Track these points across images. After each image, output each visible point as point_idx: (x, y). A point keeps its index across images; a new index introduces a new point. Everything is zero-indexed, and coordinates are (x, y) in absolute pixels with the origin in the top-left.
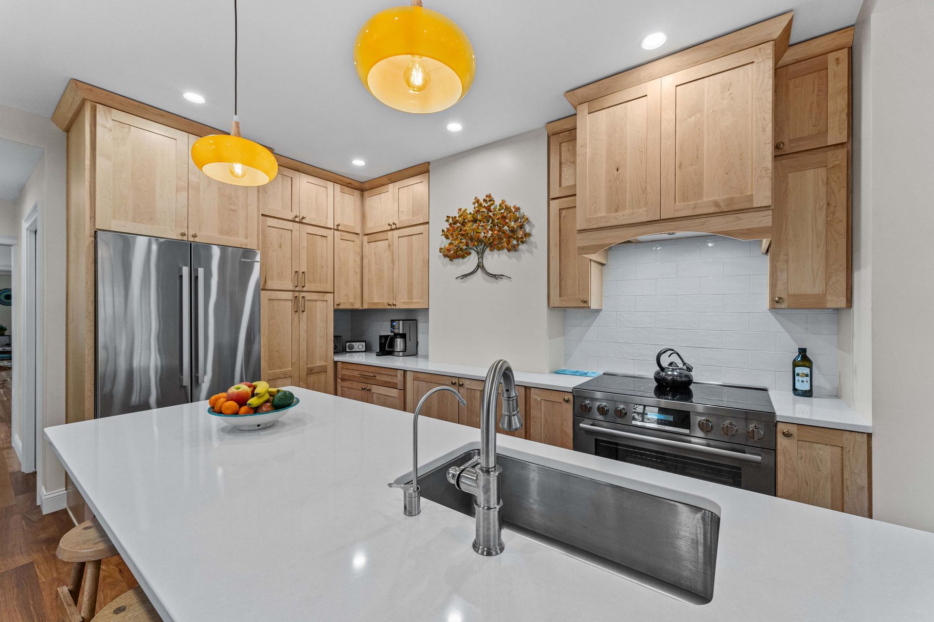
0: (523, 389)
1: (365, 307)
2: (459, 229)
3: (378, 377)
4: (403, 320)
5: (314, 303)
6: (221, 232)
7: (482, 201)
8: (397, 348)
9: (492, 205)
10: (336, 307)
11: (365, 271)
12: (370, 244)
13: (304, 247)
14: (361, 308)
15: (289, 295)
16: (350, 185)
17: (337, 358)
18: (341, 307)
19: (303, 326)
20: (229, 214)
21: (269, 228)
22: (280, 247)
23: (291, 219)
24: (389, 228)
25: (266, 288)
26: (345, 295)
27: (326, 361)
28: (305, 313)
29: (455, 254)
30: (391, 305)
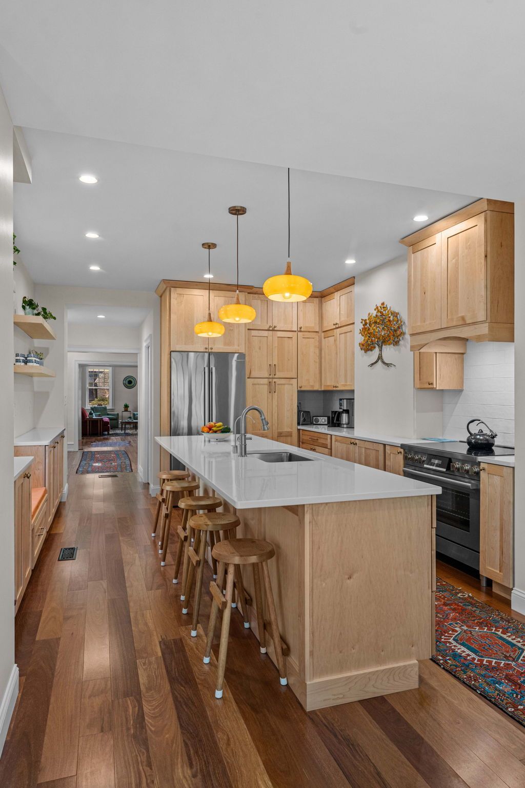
0: (382, 446)
1: (323, 389)
2: (367, 329)
3: (319, 441)
4: (347, 399)
5: (283, 386)
6: (225, 344)
7: (379, 308)
8: (343, 421)
9: (385, 311)
10: (299, 389)
11: (323, 360)
12: (326, 339)
13: (276, 347)
14: (320, 390)
15: (266, 381)
17: (299, 427)
18: (303, 389)
19: (275, 403)
20: (229, 333)
21: (254, 337)
22: (260, 349)
23: (267, 329)
24: (334, 327)
25: (252, 377)
26: (307, 380)
27: (292, 429)
28: (276, 393)
29: (367, 347)
30: (336, 387)
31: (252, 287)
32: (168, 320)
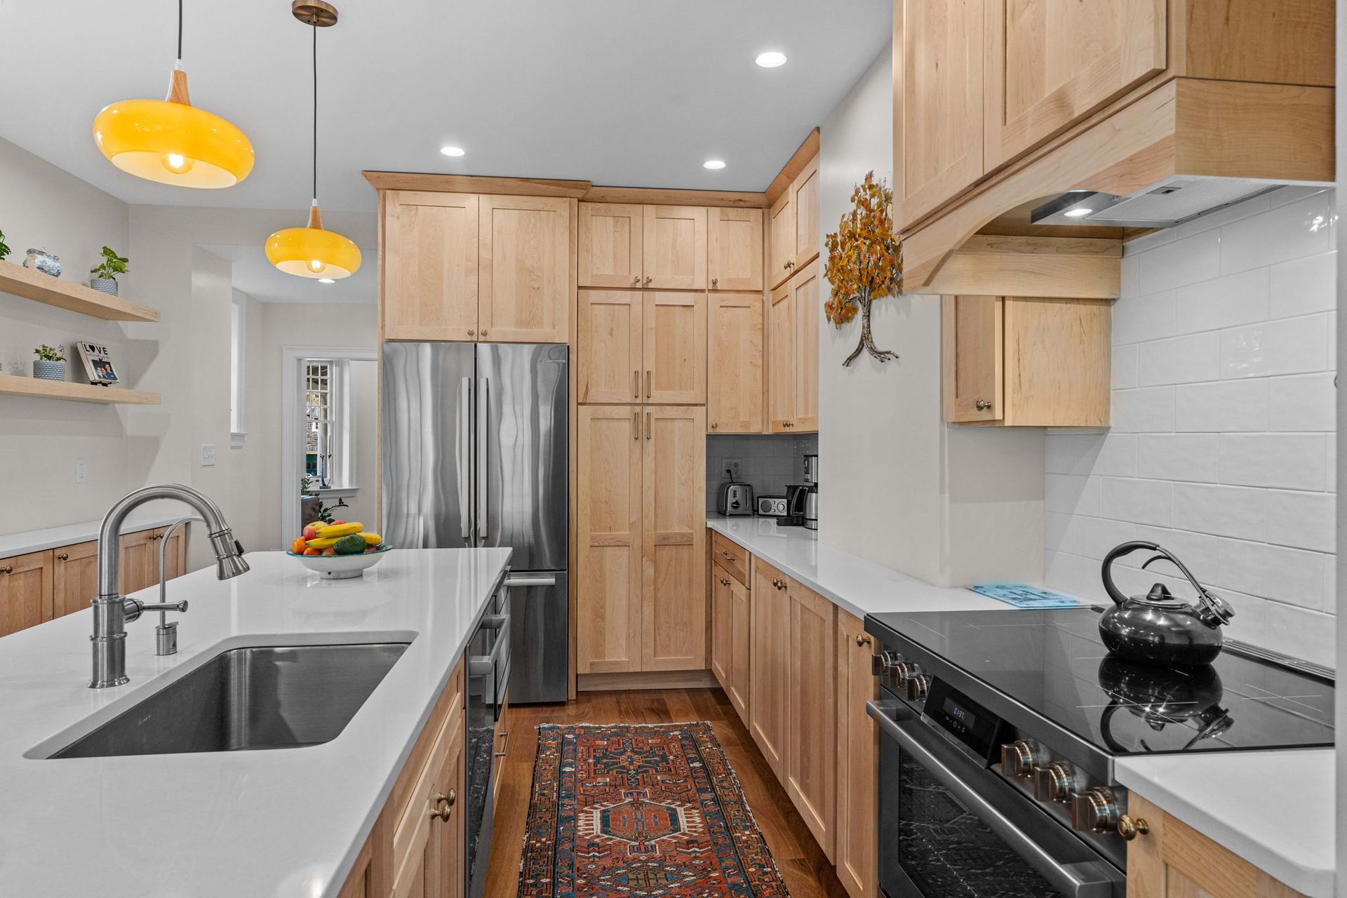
0: (831, 607)
2: (837, 261)
3: (735, 564)
5: (669, 423)
6: (520, 323)
7: (861, 191)
8: (811, 512)
9: (872, 196)
10: (711, 431)
11: (770, 360)
12: (777, 306)
13: (651, 329)
14: (764, 433)
15: (625, 411)
16: (741, 204)
17: (711, 524)
18: (722, 430)
19: (649, 464)
20: (530, 296)
21: (594, 306)
22: (611, 335)
23: (629, 287)
24: (787, 273)
25: (588, 402)
26: (731, 409)
27: (691, 527)
28: (652, 441)
29: (841, 313)
30: (788, 426)
31: (585, 185)
32: (380, 268)
